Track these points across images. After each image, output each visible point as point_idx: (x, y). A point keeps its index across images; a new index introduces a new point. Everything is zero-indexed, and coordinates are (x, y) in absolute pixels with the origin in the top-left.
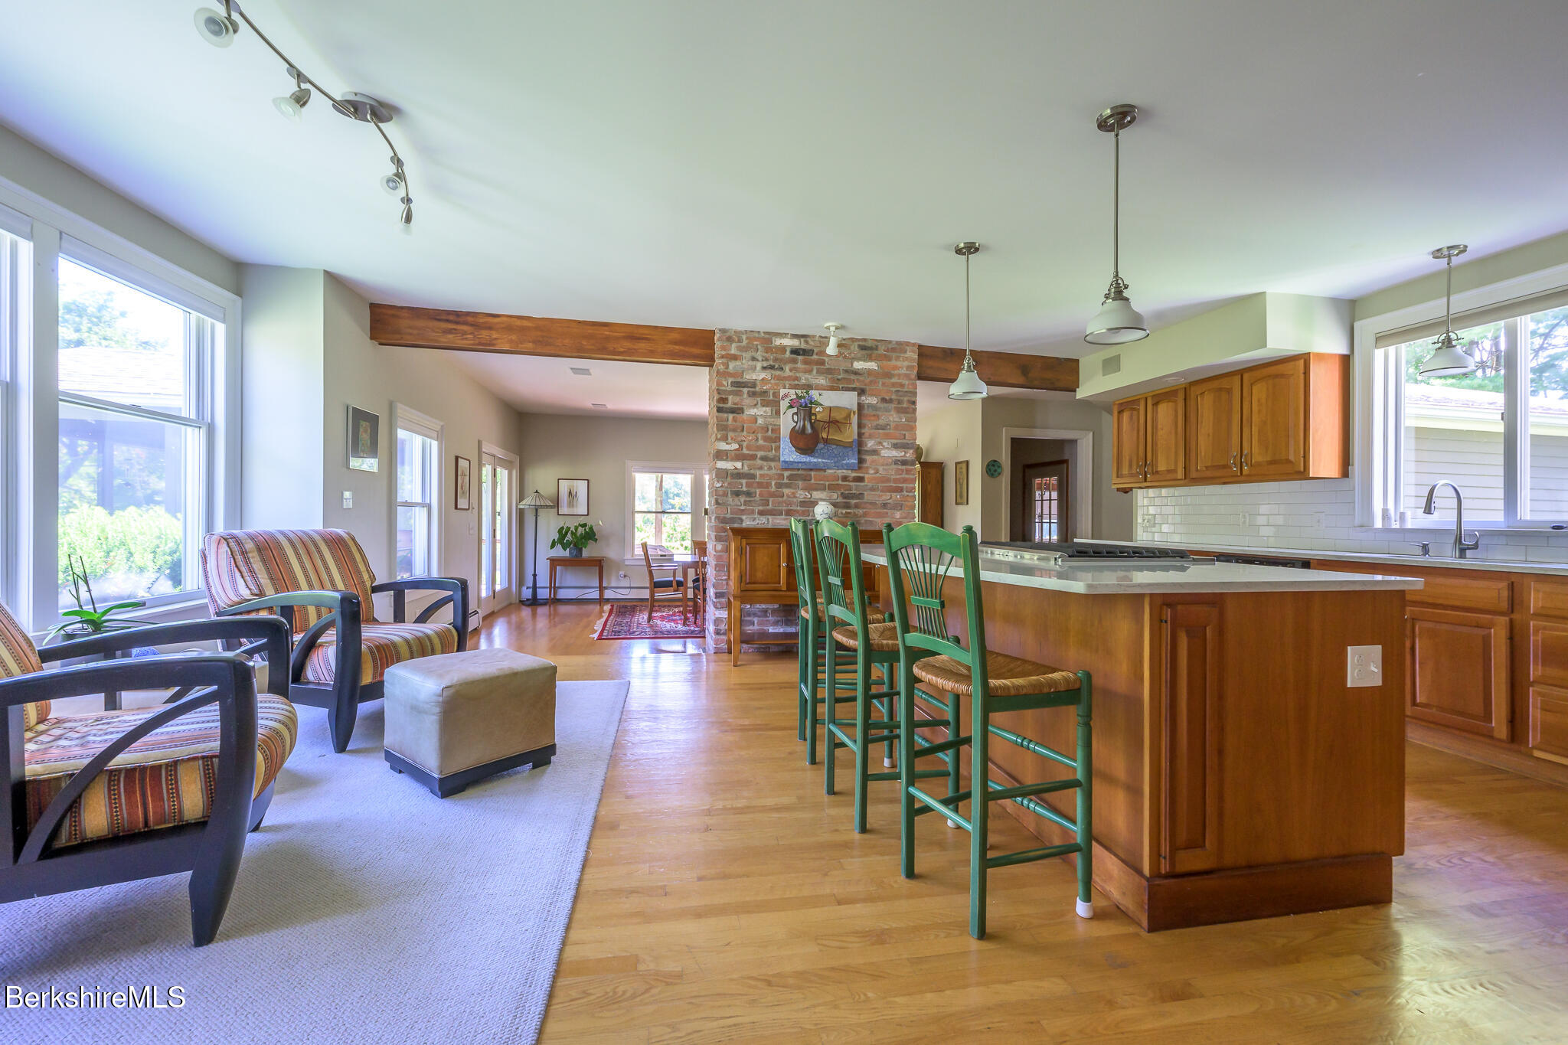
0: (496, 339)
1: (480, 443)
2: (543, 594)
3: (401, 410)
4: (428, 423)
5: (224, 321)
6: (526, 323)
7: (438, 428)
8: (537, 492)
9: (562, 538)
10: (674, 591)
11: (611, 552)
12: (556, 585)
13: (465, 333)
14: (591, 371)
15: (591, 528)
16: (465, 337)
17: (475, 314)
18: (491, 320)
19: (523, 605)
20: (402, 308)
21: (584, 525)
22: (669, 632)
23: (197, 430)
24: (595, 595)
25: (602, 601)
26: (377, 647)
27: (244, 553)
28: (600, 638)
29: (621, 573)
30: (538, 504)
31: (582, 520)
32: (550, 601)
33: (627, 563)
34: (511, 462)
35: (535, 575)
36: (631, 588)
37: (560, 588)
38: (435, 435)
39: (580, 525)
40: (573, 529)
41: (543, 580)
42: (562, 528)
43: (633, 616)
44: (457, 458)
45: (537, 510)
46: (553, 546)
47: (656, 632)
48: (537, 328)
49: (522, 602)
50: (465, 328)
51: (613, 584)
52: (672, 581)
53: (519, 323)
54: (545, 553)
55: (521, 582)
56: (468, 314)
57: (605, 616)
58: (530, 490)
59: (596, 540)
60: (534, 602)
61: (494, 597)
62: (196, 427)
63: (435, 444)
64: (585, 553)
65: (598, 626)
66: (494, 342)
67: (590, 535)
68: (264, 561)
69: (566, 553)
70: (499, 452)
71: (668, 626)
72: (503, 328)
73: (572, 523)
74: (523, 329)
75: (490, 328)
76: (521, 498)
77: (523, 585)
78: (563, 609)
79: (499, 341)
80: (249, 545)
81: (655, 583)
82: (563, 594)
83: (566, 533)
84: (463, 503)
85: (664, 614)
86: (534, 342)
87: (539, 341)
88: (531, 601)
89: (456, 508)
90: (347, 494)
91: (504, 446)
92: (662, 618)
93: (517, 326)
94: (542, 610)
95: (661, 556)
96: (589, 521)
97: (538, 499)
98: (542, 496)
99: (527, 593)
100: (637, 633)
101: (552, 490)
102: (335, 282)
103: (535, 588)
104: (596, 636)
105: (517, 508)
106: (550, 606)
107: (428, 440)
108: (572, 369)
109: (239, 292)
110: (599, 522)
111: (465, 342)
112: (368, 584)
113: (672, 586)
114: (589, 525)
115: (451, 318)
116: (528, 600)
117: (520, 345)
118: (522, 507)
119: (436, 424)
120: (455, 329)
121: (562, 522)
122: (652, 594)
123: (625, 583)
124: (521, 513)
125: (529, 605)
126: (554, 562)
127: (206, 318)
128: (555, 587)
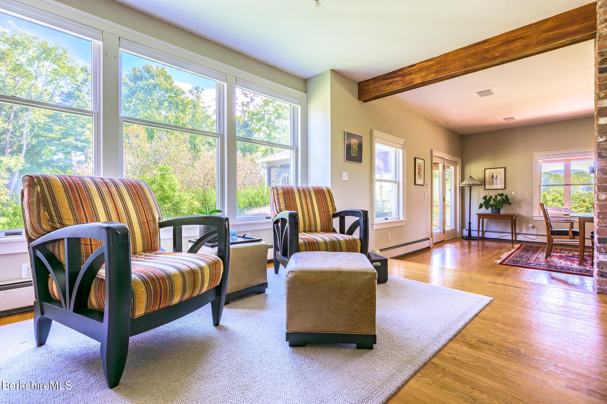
0: (414, 79)
1: (431, 151)
2: (474, 234)
3: (376, 133)
4: (395, 140)
5: (300, 105)
6: (430, 63)
7: (402, 143)
8: (471, 177)
9: (487, 202)
10: (570, 238)
11: (523, 212)
12: (484, 230)
13: (398, 81)
14: (492, 90)
15: (506, 197)
16: (398, 83)
17: (403, 69)
18: (411, 69)
19: (464, 239)
20: (370, 79)
21: (502, 195)
22: (562, 268)
23: (292, 151)
24: (509, 237)
25: (513, 242)
26: (309, 243)
27: (278, 195)
28: (501, 264)
29: (530, 225)
30: (471, 183)
31: (500, 192)
32: (478, 238)
33: (534, 219)
34: (456, 162)
35: (470, 223)
36: (537, 235)
37: (486, 231)
38: (401, 146)
39: (498, 195)
40: (494, 197)
41: (474, 226)
42: (486, 197)
43: (534, 253)
44: (415, 158)
45: (471, 187)
46: (481, 206)
47: (550, 266)
48: (438, 63)
49: (463, 238)
50: (398, 79)
51: (524, 231)
52: (568, 231)
53: (426, 64)
54: (476, 210)
55: (463, 227)
56: (399, 70)
57: (513, 250)
58: (467, 175)
59: (510, 204)
60: (469, 238)
61: (444, 233)
62: (292, 149)
63: (401, 151)
64: (502, 212)
65: (504, 256)
66: (413, 81)
67: (506, 201)
68: (284, 199)
69: (489, 211)
70: (447, 156)
71: (563, 263)
72: (418, 71)
73: (493, 194)
74: (429, 67)
75: (411, 74)
76: (463, 180)
77: (464, 228)
78: (487, 243)
79: (415, 79)
80: (280, 192)
81: (552, 232)
82: (488, 235)
83: (490, 200)
84: (419, 181)
85: (563, 255)
86: (436, 72)
87: (440, 70)
88: (468, 237)
89: (415, 184)
90: (344, 174)
91: (451, 153)
92: (561, 257)
93: (425, 67)
94: (473, 243)
95: (564, 215)
96: (505, 192)
97: (471, 180)
98: (474, 179)
99: (466, 233)
100: (532, 265)
101: (481, 176)
102: (335, 72)
103: (470, 230)
104: (499, 261)
105: (459, 187)
106: (478, 241)
107: (398, 150)
108: (478, 93)
109: (306, 92)
110: (511, 193)
111: (398, 86)
112: (331, 213)
113: (568, 235)
114: (505, 194)
115: (392, 75)
116: (466, 236)
117: (427, 78)
118: (462, 185)
119: (402, 141)
120: (393, 81)
121: (486, 193)
122: (550, 240)
123: (534, 232)
124: (462, 189)
125: (466, 239)
126: (480, 216)
127: (295, 105)
128: (483, 231)
